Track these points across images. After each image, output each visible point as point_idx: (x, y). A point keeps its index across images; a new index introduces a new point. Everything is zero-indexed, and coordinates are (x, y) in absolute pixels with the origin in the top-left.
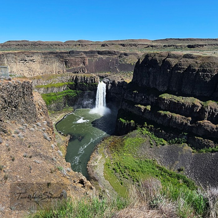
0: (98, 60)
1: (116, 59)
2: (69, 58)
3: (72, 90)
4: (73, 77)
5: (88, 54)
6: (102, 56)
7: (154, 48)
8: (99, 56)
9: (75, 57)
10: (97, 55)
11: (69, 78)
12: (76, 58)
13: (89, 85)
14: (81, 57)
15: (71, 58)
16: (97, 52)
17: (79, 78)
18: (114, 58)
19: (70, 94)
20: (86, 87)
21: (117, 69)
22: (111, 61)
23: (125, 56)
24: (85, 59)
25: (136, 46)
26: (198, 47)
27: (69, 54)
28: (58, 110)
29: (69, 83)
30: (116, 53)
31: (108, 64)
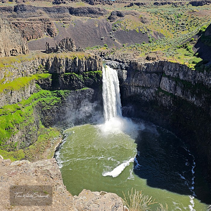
0: (73, 25)
1: (105, 22)
2: (17, 21)
3: (48, 92)
4: (48, 61)
5: (52, 14)
6: (78, 18)
7: (142, 7)
8: (73, 17)
9: (29, 18)
10: (69, 17)
11: (38, 64)
12: (31, 20)
13: (84, 76)
14: (41, 20)
15: (21, 21)
16: (68, 10)
17: (62, 63)
18: (101, 21)
19: (44, 99)
20: (79, 80)
21: (115, 41)
22: (97, 26)
23: (119, 18)
24: (50, 24)
25: (111, 5)
26: (207, 4)
27: (14, 13)
28: (31, 144)
29: (40, 75)
30: (102, 12)
31: (95, 32)
